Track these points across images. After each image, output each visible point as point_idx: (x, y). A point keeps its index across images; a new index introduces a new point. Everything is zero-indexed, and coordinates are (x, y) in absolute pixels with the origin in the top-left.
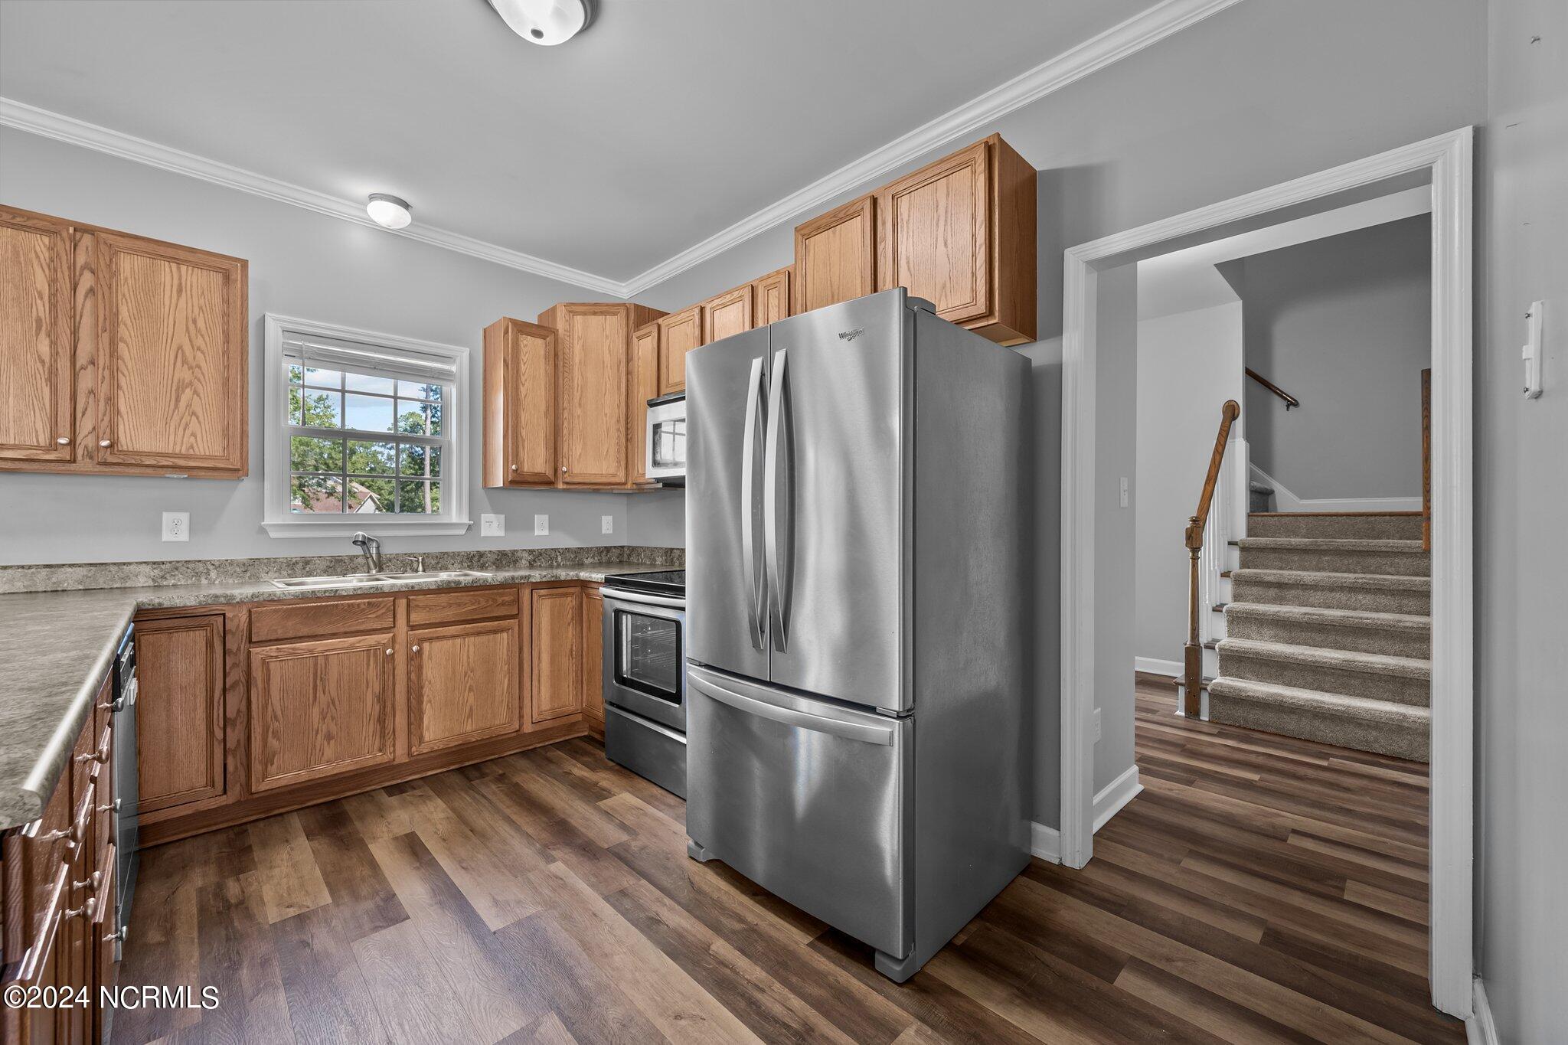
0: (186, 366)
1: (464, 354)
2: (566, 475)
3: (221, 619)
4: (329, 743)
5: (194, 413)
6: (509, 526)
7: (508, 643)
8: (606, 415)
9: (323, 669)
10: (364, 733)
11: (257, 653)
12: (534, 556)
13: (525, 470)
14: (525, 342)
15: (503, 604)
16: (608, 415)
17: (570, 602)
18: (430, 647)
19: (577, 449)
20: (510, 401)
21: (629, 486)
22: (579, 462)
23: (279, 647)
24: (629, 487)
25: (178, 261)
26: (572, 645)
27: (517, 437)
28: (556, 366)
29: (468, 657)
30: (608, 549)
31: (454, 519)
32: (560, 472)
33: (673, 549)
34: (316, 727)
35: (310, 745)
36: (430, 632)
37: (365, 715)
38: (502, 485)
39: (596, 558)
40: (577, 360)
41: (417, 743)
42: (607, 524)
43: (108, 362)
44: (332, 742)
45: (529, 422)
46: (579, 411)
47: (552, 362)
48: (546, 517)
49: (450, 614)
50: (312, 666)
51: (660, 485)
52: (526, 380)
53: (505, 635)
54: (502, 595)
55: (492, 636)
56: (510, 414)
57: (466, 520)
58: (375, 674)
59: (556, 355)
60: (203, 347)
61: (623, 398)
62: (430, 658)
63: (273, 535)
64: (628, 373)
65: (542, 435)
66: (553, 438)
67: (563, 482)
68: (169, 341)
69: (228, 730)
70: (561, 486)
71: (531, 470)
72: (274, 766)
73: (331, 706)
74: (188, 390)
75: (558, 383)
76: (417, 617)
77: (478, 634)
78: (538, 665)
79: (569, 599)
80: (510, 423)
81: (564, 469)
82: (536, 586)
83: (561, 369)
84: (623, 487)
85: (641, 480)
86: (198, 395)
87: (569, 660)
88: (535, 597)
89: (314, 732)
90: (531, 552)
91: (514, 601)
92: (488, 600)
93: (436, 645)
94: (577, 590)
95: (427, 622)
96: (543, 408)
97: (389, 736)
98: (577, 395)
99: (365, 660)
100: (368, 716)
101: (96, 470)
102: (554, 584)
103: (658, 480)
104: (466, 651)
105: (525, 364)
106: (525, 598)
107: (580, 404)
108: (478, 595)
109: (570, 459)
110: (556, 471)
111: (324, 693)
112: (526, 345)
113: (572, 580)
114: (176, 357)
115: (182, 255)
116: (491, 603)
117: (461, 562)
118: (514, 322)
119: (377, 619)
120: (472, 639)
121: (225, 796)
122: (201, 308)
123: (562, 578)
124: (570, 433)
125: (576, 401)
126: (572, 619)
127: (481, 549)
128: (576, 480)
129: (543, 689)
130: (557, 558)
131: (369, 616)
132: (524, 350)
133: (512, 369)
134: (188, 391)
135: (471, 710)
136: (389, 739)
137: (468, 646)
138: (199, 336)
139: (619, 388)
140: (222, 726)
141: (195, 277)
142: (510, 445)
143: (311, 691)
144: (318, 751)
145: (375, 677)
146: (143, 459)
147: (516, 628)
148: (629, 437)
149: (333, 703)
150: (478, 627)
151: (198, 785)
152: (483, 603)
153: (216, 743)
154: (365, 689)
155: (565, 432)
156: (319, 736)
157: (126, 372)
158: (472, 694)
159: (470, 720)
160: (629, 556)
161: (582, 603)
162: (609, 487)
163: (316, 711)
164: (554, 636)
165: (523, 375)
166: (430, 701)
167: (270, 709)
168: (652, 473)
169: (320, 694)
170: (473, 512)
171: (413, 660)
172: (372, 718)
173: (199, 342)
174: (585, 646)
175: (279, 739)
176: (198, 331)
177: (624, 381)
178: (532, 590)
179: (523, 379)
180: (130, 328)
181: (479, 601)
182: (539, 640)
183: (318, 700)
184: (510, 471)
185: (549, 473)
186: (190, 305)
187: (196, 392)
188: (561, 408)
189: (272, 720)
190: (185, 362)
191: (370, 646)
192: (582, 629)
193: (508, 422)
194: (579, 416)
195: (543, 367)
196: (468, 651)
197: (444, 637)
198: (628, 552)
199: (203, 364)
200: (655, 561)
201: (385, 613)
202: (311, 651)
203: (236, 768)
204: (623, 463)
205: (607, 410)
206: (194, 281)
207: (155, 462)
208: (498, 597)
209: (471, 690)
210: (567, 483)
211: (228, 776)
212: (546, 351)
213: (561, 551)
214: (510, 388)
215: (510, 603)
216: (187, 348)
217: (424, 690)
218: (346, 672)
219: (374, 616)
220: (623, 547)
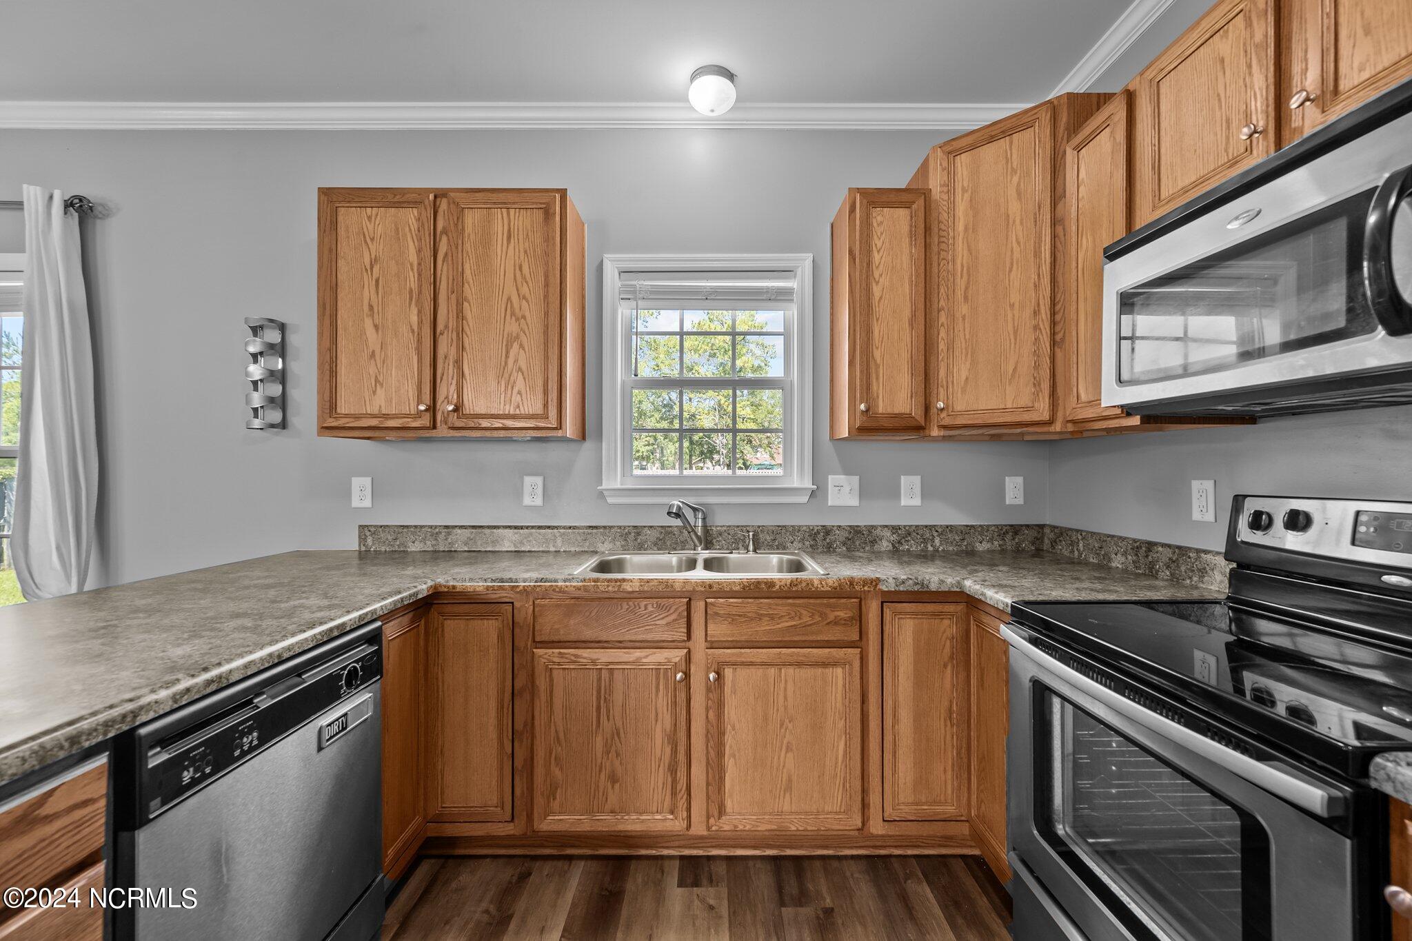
0: (513, 318)
1: (805, 263)
2: (943, 415)
3: (509, 608)
4: (613, 787)
5: (520, 369)
6: (864, 493)
7: (844, 686)
8: (1012, 306)
9: (608, 688)
10: (652, 783)
11: (540, 656)
12: (899, 535)
13: (880, 411)
14: (879, 218)
15: (836, 622)
16: (1017, 306)
17: (948, 628)
18: (734, 676)
19: (962, 371)
20: (858, 310)
21: (1058, 427)
22: (964, 391)
23: (562, 651)
24: (1058, 429)
25: (506, 205)
26: (951, 702)
27: (868, 365)
28: (927, 246)
29: (785, 698)
30: (1016, 530)
31: (796, 484)
32: (933, 411)
33: (1156, 544)
34: (599, 761)
35: (593, 786)
36: (733, 654)
37: (653, 758)
38: (847, 435)
39: (996, 543)
40: (960, 227)
41: (716, 814)
42: (1014, 490)
43: (455, 324)
44: (617, 786)
45: (886, 337)
46: (964, 309)
47: (921, 241)
48: (916, 480)
49: (763, 629)
50: (595, 681)
51: (1135, 421)
52: (881, 275)
53: (839, 671)
54: (834, 607)
55: (820, 671)
56: (858, 329)
57: (808, 484)
58: (665, 703)
59: (927, 229)
60: (527, 295)
61: (1046, 269)
62: (734, 692)
63: (610, 500)
64: (1055, 222)
65: (905, 356)
66: (922, 358)
67: (939, 426)
68: (501, 293)
69: (516, 744)
70: (935, 432)
71: (889, 411)
72: (556, 802)
73: (616, 736)
74: (516, 343)
75: (931, 272)
76: (719, 630)
77: (799, 664)
78: (893, 726)
79: (946, 622)
80: (858, 341)
81: (941, 405)
82: (891, 598)
83: (935, 248)
84: (1045, 429)
85: (1089, 413)
86: (524, 349)
87: (946, 726)
88: (887, 612)
89: (598, 768)
90: (895, 529)
91: (852, 618)
92: (813, 614)
93: (743, 672)
94: (961, 607)
95: (729, 639)
96: (907, 313)
97: (680, 795)
98: (961, 283)
99: (654, 682)
100: (657, 759)
101: (449, 435)
102: (921, 596)
103: (1128, 410)
104: (782, 689)
105: (878, 252)
106: (871, 615)
107: (966, 298)
108: (799, 605)
109: (950, 389)
110: (927, 409)
111: (608, 720)
112: (882, 223)
113: (949, 593)
114: (506, 310)
115: (511, 197)
116: (817, 618)
117: (802, 540)
118: (864, 192)
119: (666, 628)
120: (791, 670)
121: (512, 824)
122: (526, 252)
123: (933, 587)
124: (950, 347)
125: (959, 294)
126: (951, 658)
127: (828, 523)
128: (960, 421)
129: (901, 767)
130: (933, 540)
131: (657, 622)
132: (877, 229)
133: (861, 262)
134: (516, 346)
135: (790, 780)
136: (682, 798)
137: (786, 681)
138: (525, 284)
139: (1037, 254)
140: (511, 738)
141: (521, 218)
142: (858, 373)
143: (595, 713)
144: (601, 794)
145: (665, 708)
146: (481, 421)
147: (857, 664)
148: (1058, 337)
149: (618, 734)
150: (798, 654)
151: (490, 803)
152: (806, 619)
153: (505, 758)
154: (653, 722)
155: (942, 346)
156: (603, 776)
157: (468, 333)
158: (790, 755)
159: (788, 795)
160: (1054, 543)
161: (968, 632)
162: (1019, 431)
163: (599, 742)
164: (920, 682)
165: (877, 267)
166: (734, 756)
167: (553, 727)
168: (1113, 396)
169: (603, 718)
170: (818, 475)
171: (711, 692)
172: (662, 765)
173: (524, 290)
174: (974, 709)
175: (561, 769)
176: (524, 278)
177: (1047, 239)
178: (882, 603)
179: (876, 274)
180: (472, 286)
181: (801, 614)
182: (895, 686)
183: (601, 729)
184: (858, 414)
185: (918, 414)
186: (517, 250)
187: (521, 346)
188: (935, 306)
189: (554, 742)
190: (513, 314)
191: (660, 664)
192: (968, 676)
193: (855, 342)
194: (964, 318)
195: (906, 250)
196: (785, 689)
197: (752, 664)
198: (1052, 536)
199: (527, 314)
200: (1110, 560)
201: (676, 620)
202: (594, 662)
203: (523, 792)
204: (1046, 386)
205: (1015, 297)
206: (521, 224)
207: (489, 425)
208: (828, 611)
209: (788, 749)
210: (945, 427)
211: (515, 800)
212: (911, 226)
213: (940, 530)
214: (857, 290)
215: (847, 622)
216: (515, 299)
217: (726, 737)
218: (632, 694)
219: (664, 622)
220: (1042, 527)
